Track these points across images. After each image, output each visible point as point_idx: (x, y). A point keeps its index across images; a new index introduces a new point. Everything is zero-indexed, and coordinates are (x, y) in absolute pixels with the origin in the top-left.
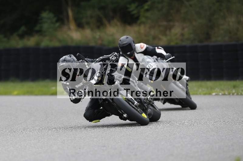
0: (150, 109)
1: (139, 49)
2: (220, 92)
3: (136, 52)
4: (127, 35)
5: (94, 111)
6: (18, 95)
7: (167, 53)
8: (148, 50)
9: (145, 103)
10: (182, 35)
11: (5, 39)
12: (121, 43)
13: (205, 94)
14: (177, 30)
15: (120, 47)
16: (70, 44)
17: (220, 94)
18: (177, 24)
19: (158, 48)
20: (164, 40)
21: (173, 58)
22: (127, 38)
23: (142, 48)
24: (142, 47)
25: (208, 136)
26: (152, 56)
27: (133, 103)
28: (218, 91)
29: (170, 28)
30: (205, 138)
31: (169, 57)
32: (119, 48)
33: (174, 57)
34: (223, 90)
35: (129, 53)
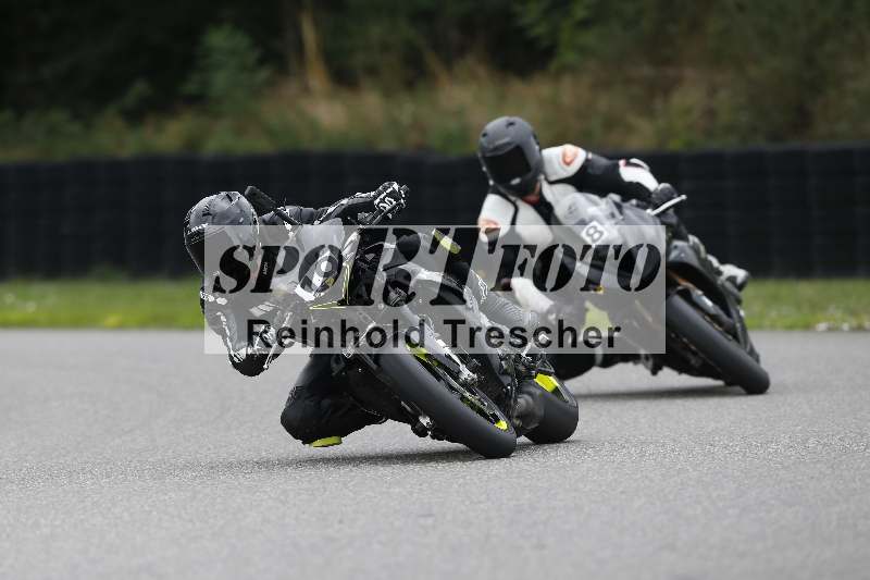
0: (526, 396)
1: (557, 166)
2: (844, 321)
3: (546, 179)
4: (511, 115)
5: (319, 402)
6: (121, 327)
7: (660, 181)
8: (590, 171)
9: (505, 373)
10: (711, 113)
11: (75, 128)
12: (489, 143)
13: (791, 328)
14: (690, 97)
15: (484, 157)
16: (307, 143)
17: (846, 326)
18: (689, 73)
19: (628, 164)
20: (645, 133)
21: (682, 202)
22: (511, 124)
23: (568, 164)
24: (568, 160)
25: (800, 480)
26: (602, 194)
27: (456, 375)
28: (839, 314)
29: (666, 88)
30: (789, 485)
31: (664, 198)
32: (482, 162)
33: (684, 197)
34: (853, 313)
35: (516, 181)
